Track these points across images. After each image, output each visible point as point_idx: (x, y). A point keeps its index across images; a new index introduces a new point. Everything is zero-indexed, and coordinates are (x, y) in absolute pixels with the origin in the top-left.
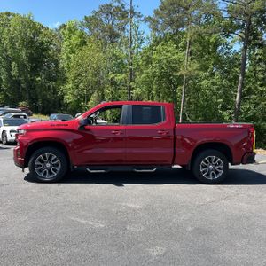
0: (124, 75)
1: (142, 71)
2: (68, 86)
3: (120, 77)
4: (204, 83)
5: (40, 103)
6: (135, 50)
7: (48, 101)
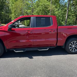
0: (30, 10)
1: (36, 9)
2: (12, 15)
3: (29, 11)
4: (56, 13)
5: (4, 20)
6: (34, 2)
7: (7, 20)
